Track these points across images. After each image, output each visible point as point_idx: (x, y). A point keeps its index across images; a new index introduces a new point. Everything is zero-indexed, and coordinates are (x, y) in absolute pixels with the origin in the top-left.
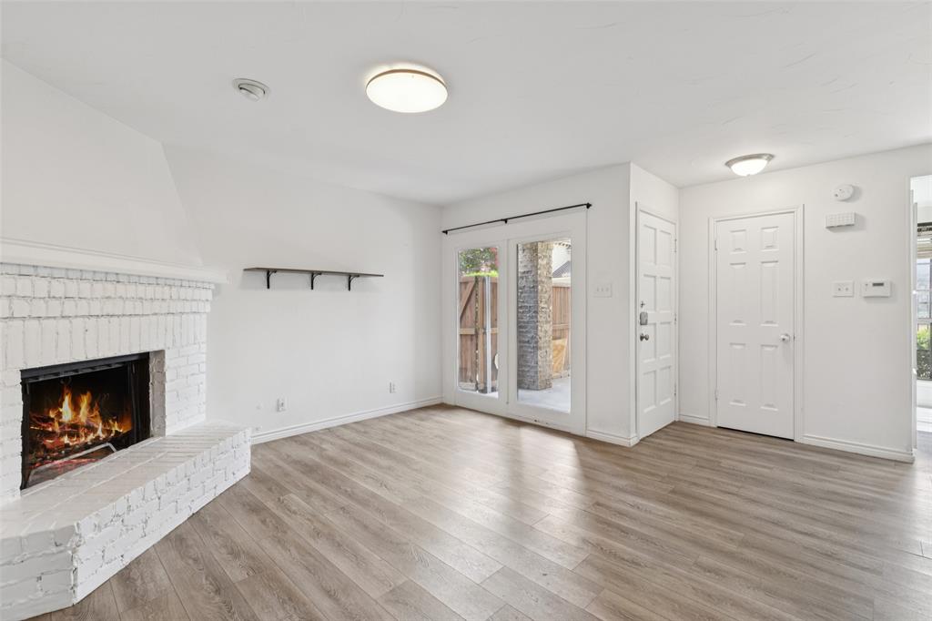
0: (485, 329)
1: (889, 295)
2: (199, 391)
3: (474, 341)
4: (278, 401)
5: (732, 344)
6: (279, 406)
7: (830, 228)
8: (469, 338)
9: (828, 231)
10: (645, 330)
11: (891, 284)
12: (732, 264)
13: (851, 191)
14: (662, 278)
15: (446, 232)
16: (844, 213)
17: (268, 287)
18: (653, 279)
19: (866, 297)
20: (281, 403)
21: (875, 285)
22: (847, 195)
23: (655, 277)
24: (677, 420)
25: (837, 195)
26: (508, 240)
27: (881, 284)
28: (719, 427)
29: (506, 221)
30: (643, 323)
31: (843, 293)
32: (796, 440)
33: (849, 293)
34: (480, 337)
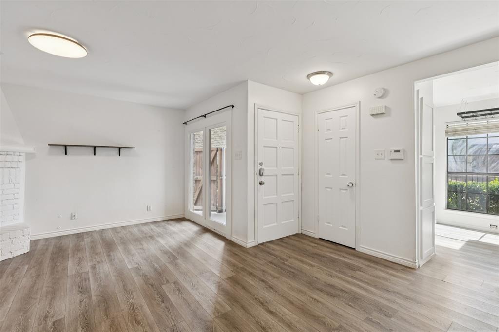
0: (222, 176)
1: (402, 158)
2: (13, 208)
3: (216, 183)
4: (72, 214)
5: (326, 188)
6: (72, 217)
7: (372, 115)
8: (213, 181)
9: (372, 117)
10: (262, 179)
11: (404, 151)
12: (326, 139)
13: (382, 92)
14: (282, 148)
15: (185, 123)
16: (379, 105)
17: (66, 154)
18: (275, 149)
19: (392, 160)
20: (73, 214)
21: (395, 151)
22: (380, 95)
23: (276, 147)
24: (300, 232)
25: (375, 95)
26: (206, 127)
27: (399, 151)
28: (320, 238)
29: (205, 116)
30: (261, 174)
31: (380, 157)
32: (356, 249)
33: (383, 157)
34: (219, 181)
